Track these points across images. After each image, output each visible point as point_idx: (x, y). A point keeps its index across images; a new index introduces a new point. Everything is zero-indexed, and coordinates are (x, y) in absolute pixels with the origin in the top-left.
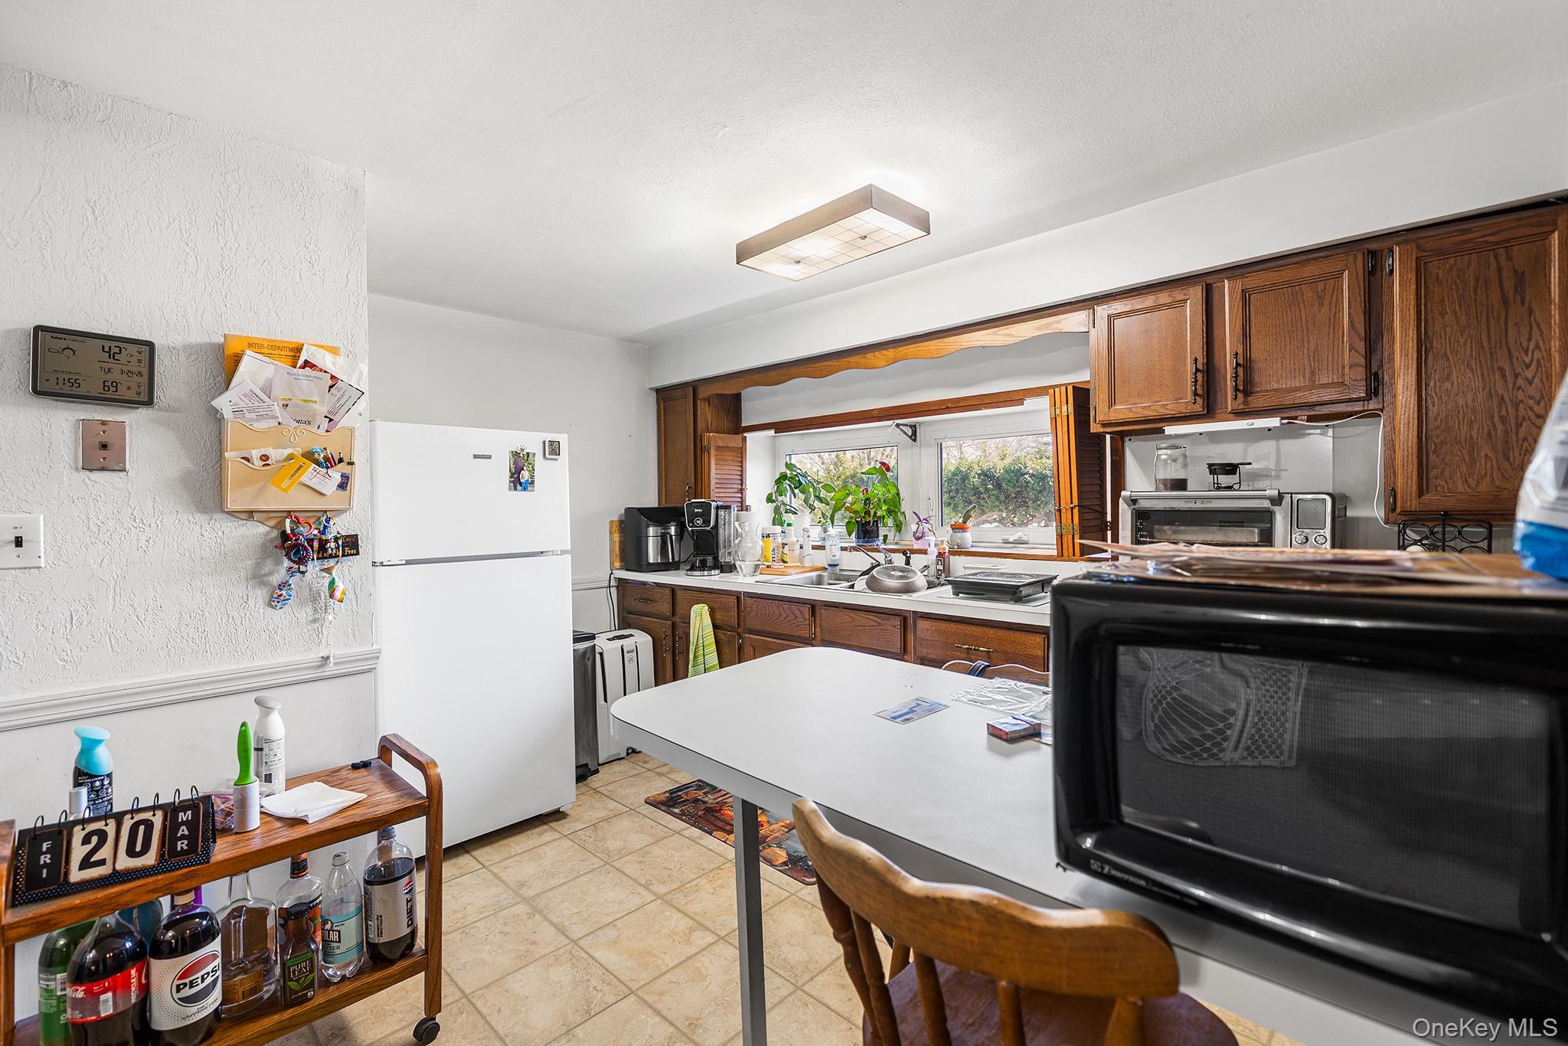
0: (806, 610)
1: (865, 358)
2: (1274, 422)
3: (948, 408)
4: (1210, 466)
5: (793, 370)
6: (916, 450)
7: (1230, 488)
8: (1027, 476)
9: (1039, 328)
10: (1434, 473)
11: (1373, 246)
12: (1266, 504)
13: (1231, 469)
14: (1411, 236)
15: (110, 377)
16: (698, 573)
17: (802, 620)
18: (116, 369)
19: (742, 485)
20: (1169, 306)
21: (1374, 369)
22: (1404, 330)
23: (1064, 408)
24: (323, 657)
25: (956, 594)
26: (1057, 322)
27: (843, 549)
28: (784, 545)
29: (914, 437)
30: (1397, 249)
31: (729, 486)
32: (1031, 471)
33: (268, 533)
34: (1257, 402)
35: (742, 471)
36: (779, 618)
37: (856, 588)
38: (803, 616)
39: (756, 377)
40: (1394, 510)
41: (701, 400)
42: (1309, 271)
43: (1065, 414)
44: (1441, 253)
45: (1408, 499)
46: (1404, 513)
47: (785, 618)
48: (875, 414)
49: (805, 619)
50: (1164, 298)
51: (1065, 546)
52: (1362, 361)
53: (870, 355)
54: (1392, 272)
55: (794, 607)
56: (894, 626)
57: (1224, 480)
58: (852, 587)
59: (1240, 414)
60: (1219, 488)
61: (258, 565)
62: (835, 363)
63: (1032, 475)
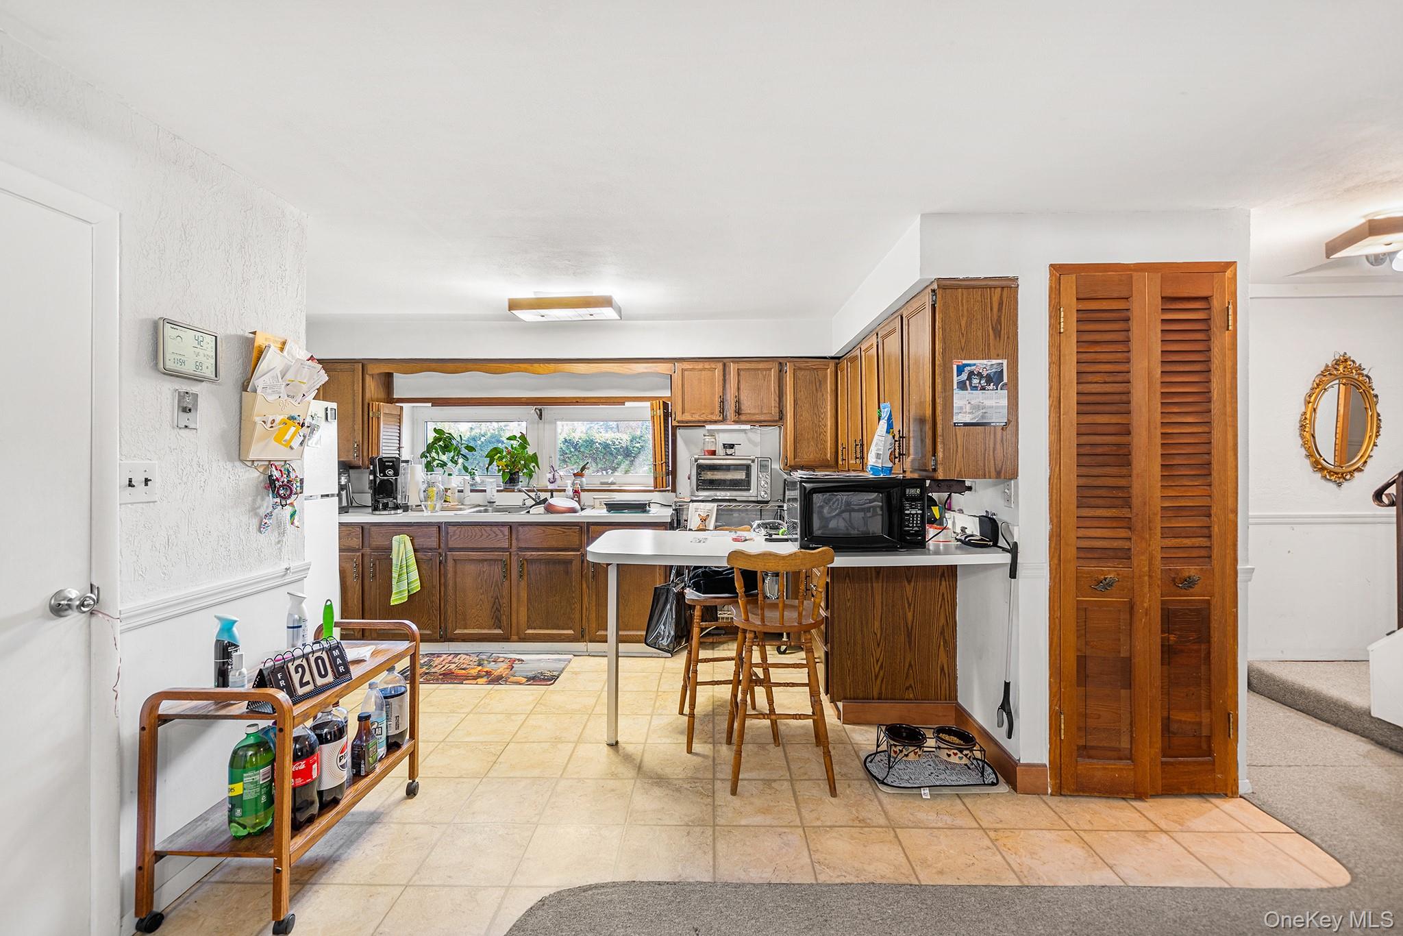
0: (506, 530)
1: (532, 366)
2: (748, 427)
3: (577, 402)
4: (724, 445)
5: (470, 365)
6: (541, 425)
7: (731, 455)
8: (597, 444)
9: (646, 368)
10: (798, 450)
11: (781, 360)
12: (750, 462)
13: (732, 446)
14: (792, 359)
15: (197, 359)
16: (393, 512)
17: (502, 536)
18: (201, 352)
19: (399, 444)
20: (709, 370)
21: (781, 409)
22: (790, 395)
23: (658, 411)
24: (286, 569)
25: (609, 511)
26: (656, 367)
27: (498, 491)
28: (446, 490)
29: (540, 417)
30: (788, 364)
31: (392, 445)
32: (599, 441)
33: (259, 476)
34: (743, 418)
35: (400, 433)
36: (481, 537)
37: (531, 512)
38: (503, 534)
39: (434, 365)
40: (786, 465)
41: (370, 375)
42: (761, 366)
43: (658, 415)
44: (800, 369)
45: (791, 462)
46: (790, 466)
47: (487, 537)
48: (523, 400)
49: (505, 536)
50: (707, 366)
51: (658, 483)
52: (778, 405)
53: (535, 365)
54: (786, 372)
55: (495, 529)
56: (575, 532)
57: (729, 451)
58: (528, 512)
59: (736, 422)
60: (727, 455)
61: (254, 501)
62: (508, 365)
63: (599, 444)
